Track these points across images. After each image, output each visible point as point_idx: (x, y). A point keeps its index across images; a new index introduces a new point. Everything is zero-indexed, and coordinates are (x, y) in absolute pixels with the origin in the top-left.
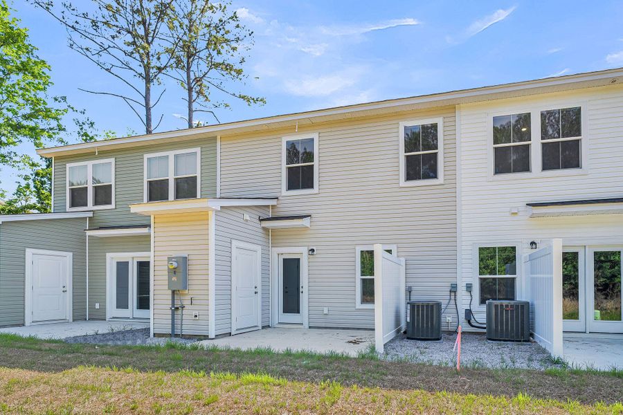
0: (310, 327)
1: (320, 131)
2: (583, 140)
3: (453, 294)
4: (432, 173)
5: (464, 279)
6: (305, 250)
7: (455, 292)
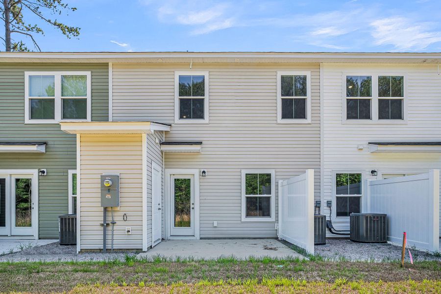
0: (201, 238)
1: (211, 70)
2: (404, 100)
3: (317, 209)
4: (301, 114)
5: (325, 198)
6: (196, 172)
7: (319, 207)
